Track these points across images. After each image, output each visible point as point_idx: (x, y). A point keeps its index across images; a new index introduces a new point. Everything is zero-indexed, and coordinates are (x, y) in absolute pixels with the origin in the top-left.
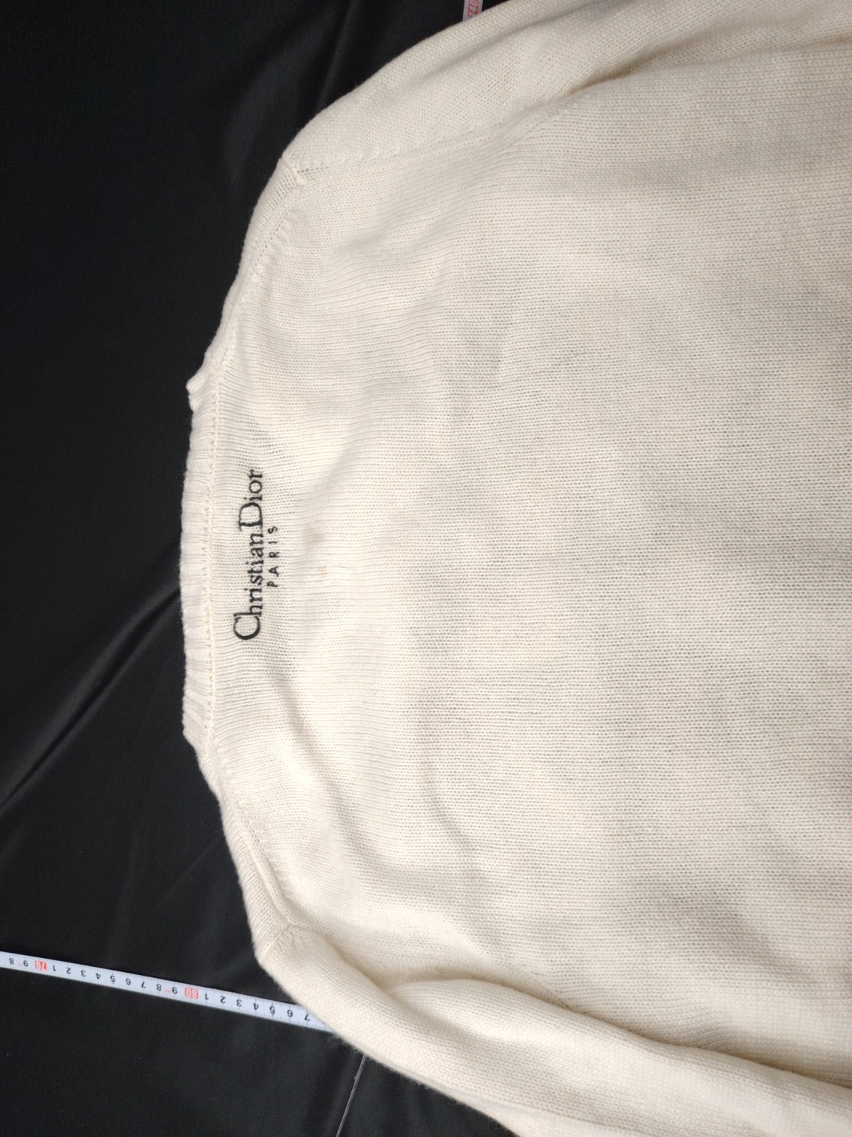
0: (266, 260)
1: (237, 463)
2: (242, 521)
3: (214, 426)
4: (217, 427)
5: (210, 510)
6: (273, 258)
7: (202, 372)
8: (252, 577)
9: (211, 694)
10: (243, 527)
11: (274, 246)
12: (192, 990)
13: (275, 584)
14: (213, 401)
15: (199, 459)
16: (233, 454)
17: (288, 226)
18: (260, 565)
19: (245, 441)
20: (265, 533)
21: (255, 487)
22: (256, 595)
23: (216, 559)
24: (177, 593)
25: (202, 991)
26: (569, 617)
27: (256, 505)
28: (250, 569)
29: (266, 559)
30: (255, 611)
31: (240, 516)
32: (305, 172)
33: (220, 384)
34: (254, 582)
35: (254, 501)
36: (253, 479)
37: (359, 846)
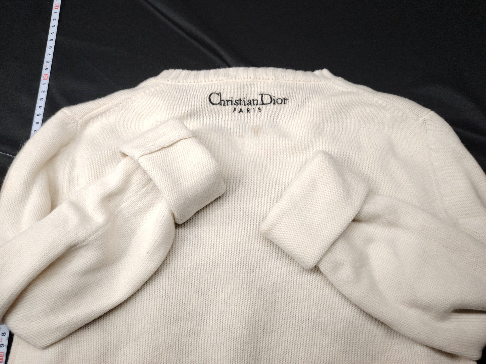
0: (385, 104)
1: (290, 93)
2: (263, 95)
3: (307, 82)
4: (307, 83)
5: (268, 81)
6: (385, 107)
7: (332, 76)
8: (238, 101)
9: (183, 82)
10: (261, 96)
11: (391, 107)
12: (47, 77)
13: (235, 111)
14: (319, 81)
15: (292, 75)
16: (295, 90)
17: (400, 114)
18: (244, 104)
19: (300, 96)
20: (258, 106)
21: (279, 101)
22: (230, 103)
23: (246, 84)
24: (229, 66)
25: (47, 82)
26: (223, 249)
27: (271, 102)
28: (241, 99)
29: (247, 107)
30: (222, 102)
31: (266, 94)
32: (425, 121)
33: (327, 84)
34: (235, 101)
35: (273, 101)
36: (283, 100)
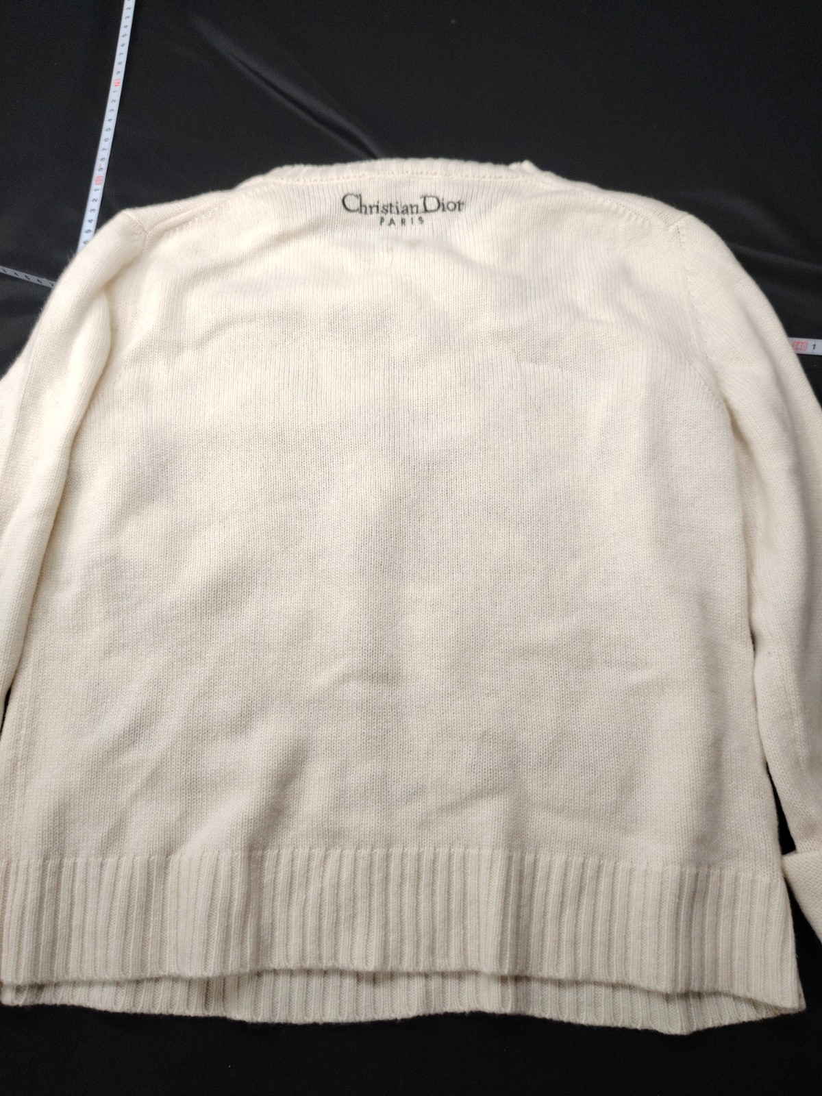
0: (614, 206)
1: (468, 193)
2: (427, 198)
3: (496, 178)
4: (495, 180)
5: (435, 176)
6: (616, 212)
7: (537, 171)
9: (305, 181)
10: (423, 199)
11: (624, 212)
13: (383, 224)
14: (514, 177)
16: (475, 190)
17: (640, 222)
18: (396, 212)
19: (484, 198)
20: (419, 215)
21: (451, 206)
22: (374, 210)
23: (399, 181)
27: (439, 207)
28: (393, 204)
29: (400, 216)
30: (362, 209)
31: (431, 196)
32: (678, 231)
33: (526, 181)
34: (383, 207)
35: (441, 206)
36: (457, 205)
37: (199, 276)
